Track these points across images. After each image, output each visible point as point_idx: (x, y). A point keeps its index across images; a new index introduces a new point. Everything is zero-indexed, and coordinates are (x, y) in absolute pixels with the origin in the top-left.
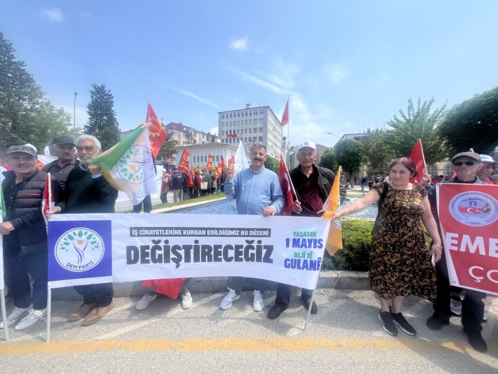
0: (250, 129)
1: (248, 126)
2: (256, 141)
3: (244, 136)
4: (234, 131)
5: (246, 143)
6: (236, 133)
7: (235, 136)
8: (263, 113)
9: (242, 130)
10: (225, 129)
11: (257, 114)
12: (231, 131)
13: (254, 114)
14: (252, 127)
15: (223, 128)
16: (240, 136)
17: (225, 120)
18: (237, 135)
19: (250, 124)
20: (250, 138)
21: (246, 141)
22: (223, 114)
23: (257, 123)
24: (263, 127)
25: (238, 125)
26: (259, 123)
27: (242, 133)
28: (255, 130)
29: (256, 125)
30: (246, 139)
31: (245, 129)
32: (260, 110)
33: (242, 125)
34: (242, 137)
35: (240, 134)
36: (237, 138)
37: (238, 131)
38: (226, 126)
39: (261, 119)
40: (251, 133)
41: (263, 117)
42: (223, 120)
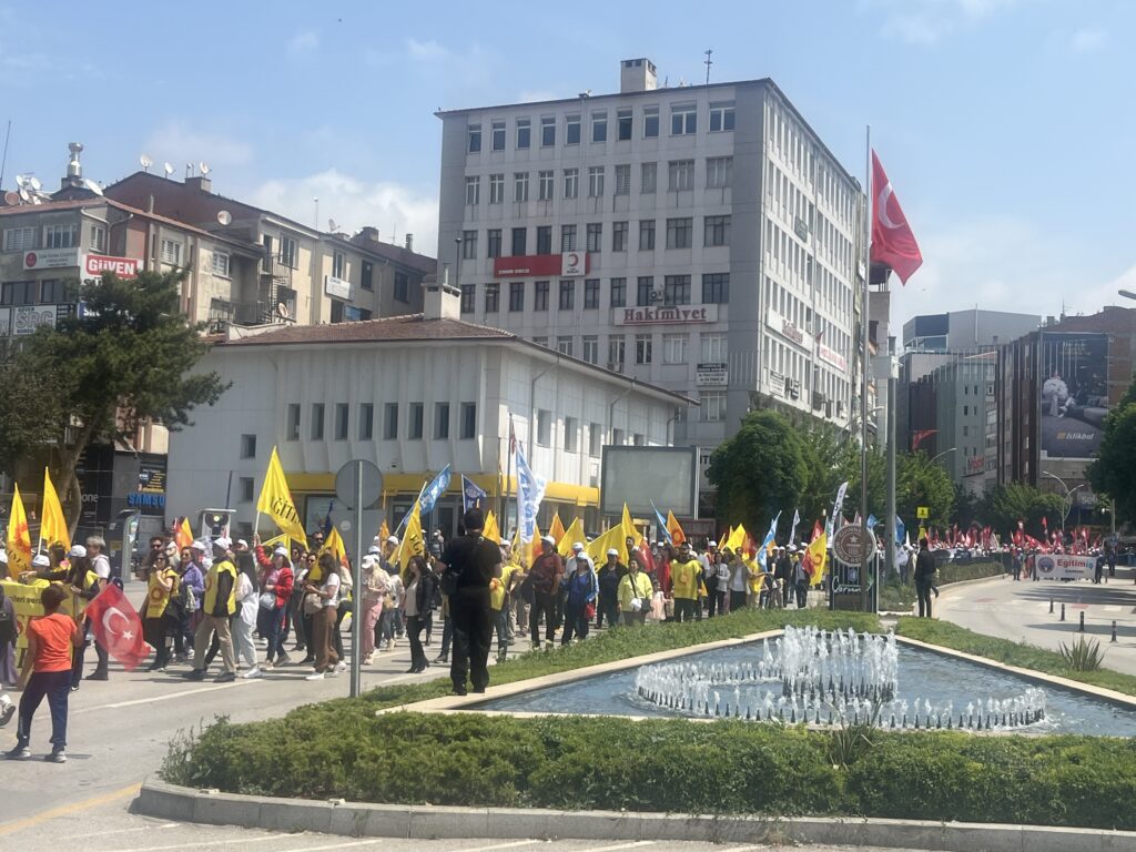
0: (648, 227)
1: (635, 209)
2: (685, 299)
3: (608, 265)
4: (544, 234)
5: (619, 314)
6: (555, 249)
7: (546, 263)
8: (730, 126)
9: (595, 229)
10: (483, 219)
11: (692, 129)
12: (519, 235)
13: (677, 130)
14: (662, 208)
16: (581, 268)
17: (483, 163)
18: (559, 259)
19: (649, 188)
20: (645, 283)
21: (617, 302)
22: (473, 121)
23: (691, 188)
24: (730, 212)
25: (567, 195)
26: (709, 186)
27: (592, 248)
28: (680, 231)
29: (684, 196)
30: (618, 284)
31: (615, 224)
32: (712, 105)
33: (591, 193)
34: (593, 275)
35: (582, 256)
36: (561, 282)
37: (569, 231)
38: (492, 201)
39: (720, 159)
40: (651, 246)
41: (729, 151)
42: (472, 158)
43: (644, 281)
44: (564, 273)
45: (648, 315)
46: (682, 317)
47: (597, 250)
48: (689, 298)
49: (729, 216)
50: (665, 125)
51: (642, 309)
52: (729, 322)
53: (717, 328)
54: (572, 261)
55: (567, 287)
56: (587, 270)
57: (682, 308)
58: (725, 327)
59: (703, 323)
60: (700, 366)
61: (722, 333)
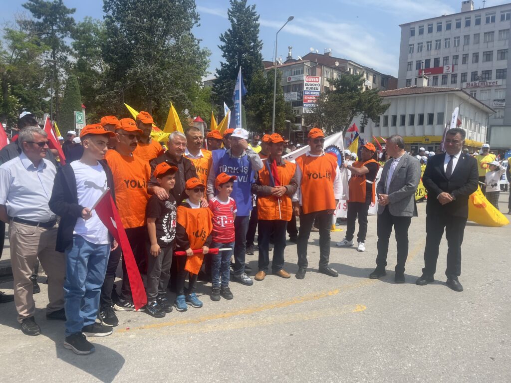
0: (476, 56)
1: (471, 49)
2: (489, 78)
3: (460, 69)
4: (437, 61)
5: (464, 85)
6: (441, 65)
7: (438, 70)
8: (508, 18)
9: (456, 57)
10: (415, 57)
11: (493, 20)
12: (428, 61)
13: (487, 21)
14: (482, 48)
15: (410, 55)
16: (450, 70)
17: (415, 40)
18: (442, 68)
19: (477, 42)
20: (474, 74)
21: (463, 81)
22: (412, 27)
23: (493, 41)
24: (508, 48)
25: (445, 47)
26: (500, 40)
27: (454, 63)
28: (488, 56)
29: (490, 44)
30: (464, 75)
31: (463, 55)
32: (501, 12)
33: (455, 46)
34: (454, 73)
35: (451, 67)
36: (443, 76)
37: (446, 59)
38: (418, 51)
39: (504, 30)
40: (477, 61)
41: (508, 27)
42: (411, 38)
43: (473, 73)
44: (444, 73)
45: (475, 84)
46: (488, 84)
47: (456, 64)
48: (491, 78)
49: (507, 49)
50: (483, 20)
51: (473, 83)
52: (506, 85)
53: (502, 87)
54: (448, 68)
55: (445, 77)
56: (453, 71)
57: (488, 81)
58: (505, 87)
59: (497, 86)
60: (495, 100)
61: (503, 89)
